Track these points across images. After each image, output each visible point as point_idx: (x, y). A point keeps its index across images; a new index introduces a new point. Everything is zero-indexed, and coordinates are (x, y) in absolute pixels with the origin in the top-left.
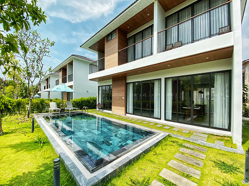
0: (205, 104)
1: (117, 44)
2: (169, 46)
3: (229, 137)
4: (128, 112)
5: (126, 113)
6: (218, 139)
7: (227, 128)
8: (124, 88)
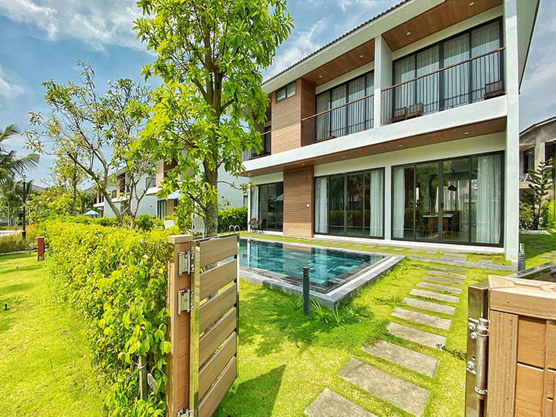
0: (459, 209)
1: (300, 107)
2: (400, 111)
3: (500, 254)
4: (317, 231)
5: (314, 232)
6: (484, 258)
7: (497, 242)
8: (310, 188)
